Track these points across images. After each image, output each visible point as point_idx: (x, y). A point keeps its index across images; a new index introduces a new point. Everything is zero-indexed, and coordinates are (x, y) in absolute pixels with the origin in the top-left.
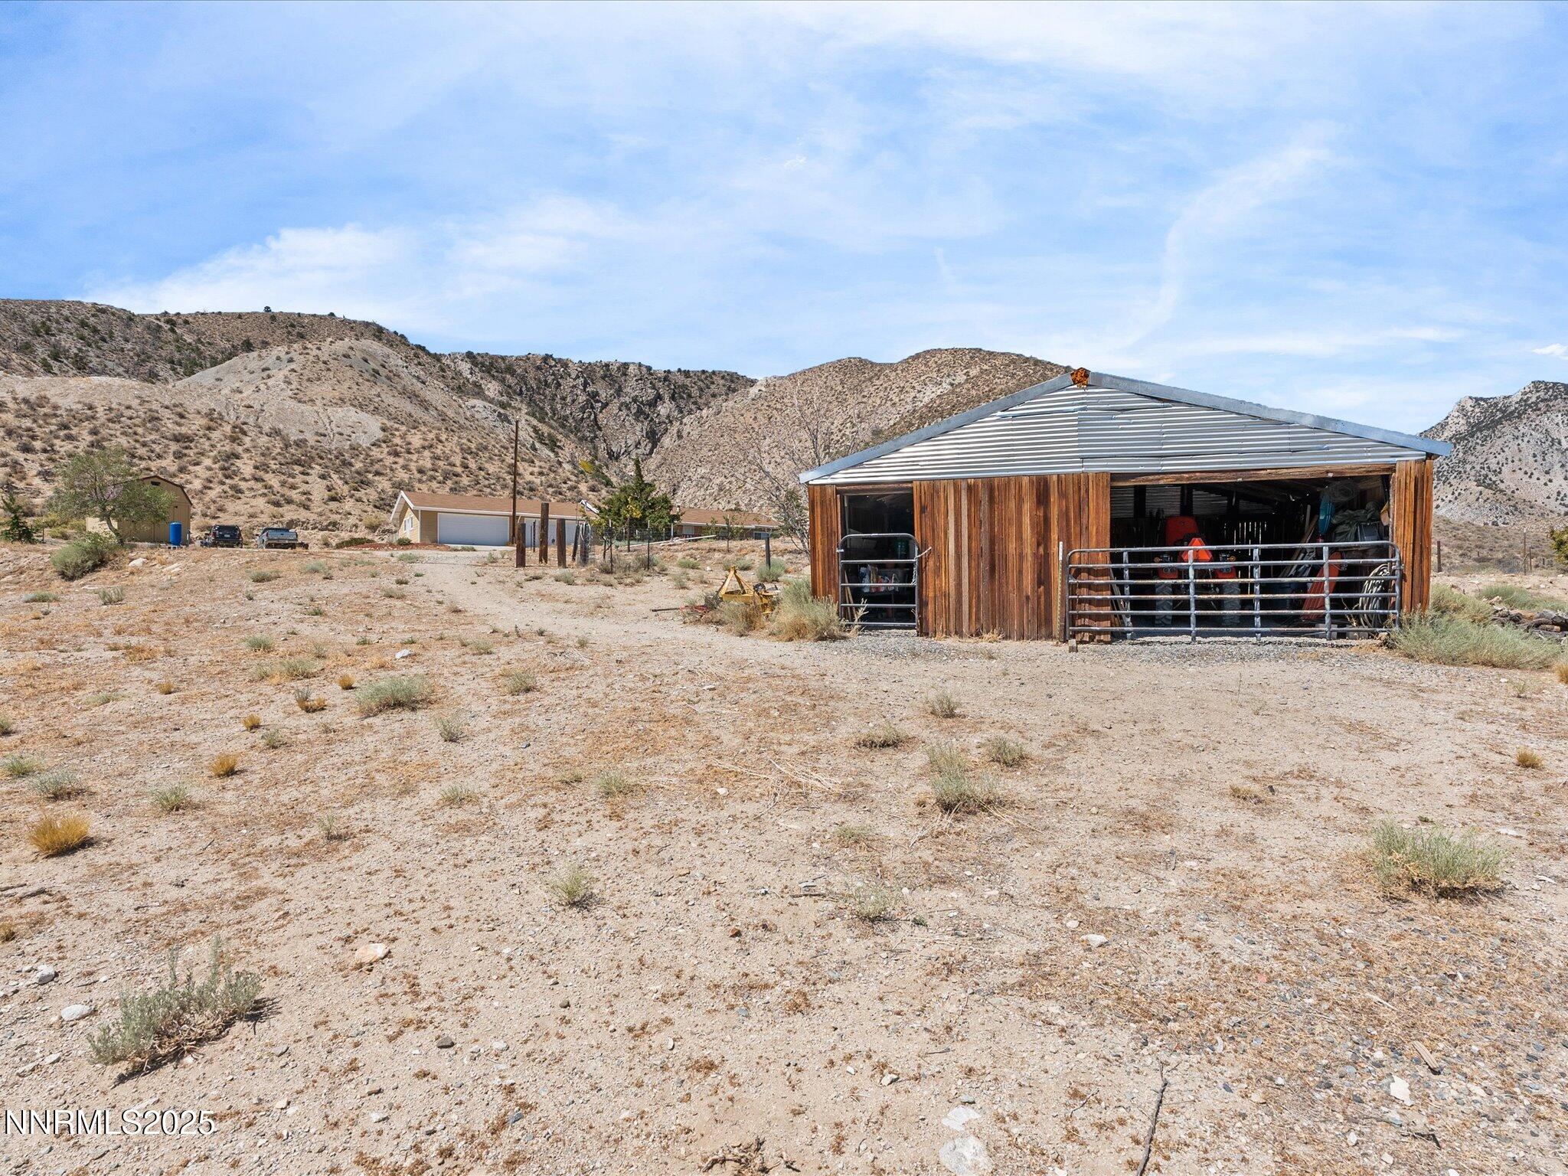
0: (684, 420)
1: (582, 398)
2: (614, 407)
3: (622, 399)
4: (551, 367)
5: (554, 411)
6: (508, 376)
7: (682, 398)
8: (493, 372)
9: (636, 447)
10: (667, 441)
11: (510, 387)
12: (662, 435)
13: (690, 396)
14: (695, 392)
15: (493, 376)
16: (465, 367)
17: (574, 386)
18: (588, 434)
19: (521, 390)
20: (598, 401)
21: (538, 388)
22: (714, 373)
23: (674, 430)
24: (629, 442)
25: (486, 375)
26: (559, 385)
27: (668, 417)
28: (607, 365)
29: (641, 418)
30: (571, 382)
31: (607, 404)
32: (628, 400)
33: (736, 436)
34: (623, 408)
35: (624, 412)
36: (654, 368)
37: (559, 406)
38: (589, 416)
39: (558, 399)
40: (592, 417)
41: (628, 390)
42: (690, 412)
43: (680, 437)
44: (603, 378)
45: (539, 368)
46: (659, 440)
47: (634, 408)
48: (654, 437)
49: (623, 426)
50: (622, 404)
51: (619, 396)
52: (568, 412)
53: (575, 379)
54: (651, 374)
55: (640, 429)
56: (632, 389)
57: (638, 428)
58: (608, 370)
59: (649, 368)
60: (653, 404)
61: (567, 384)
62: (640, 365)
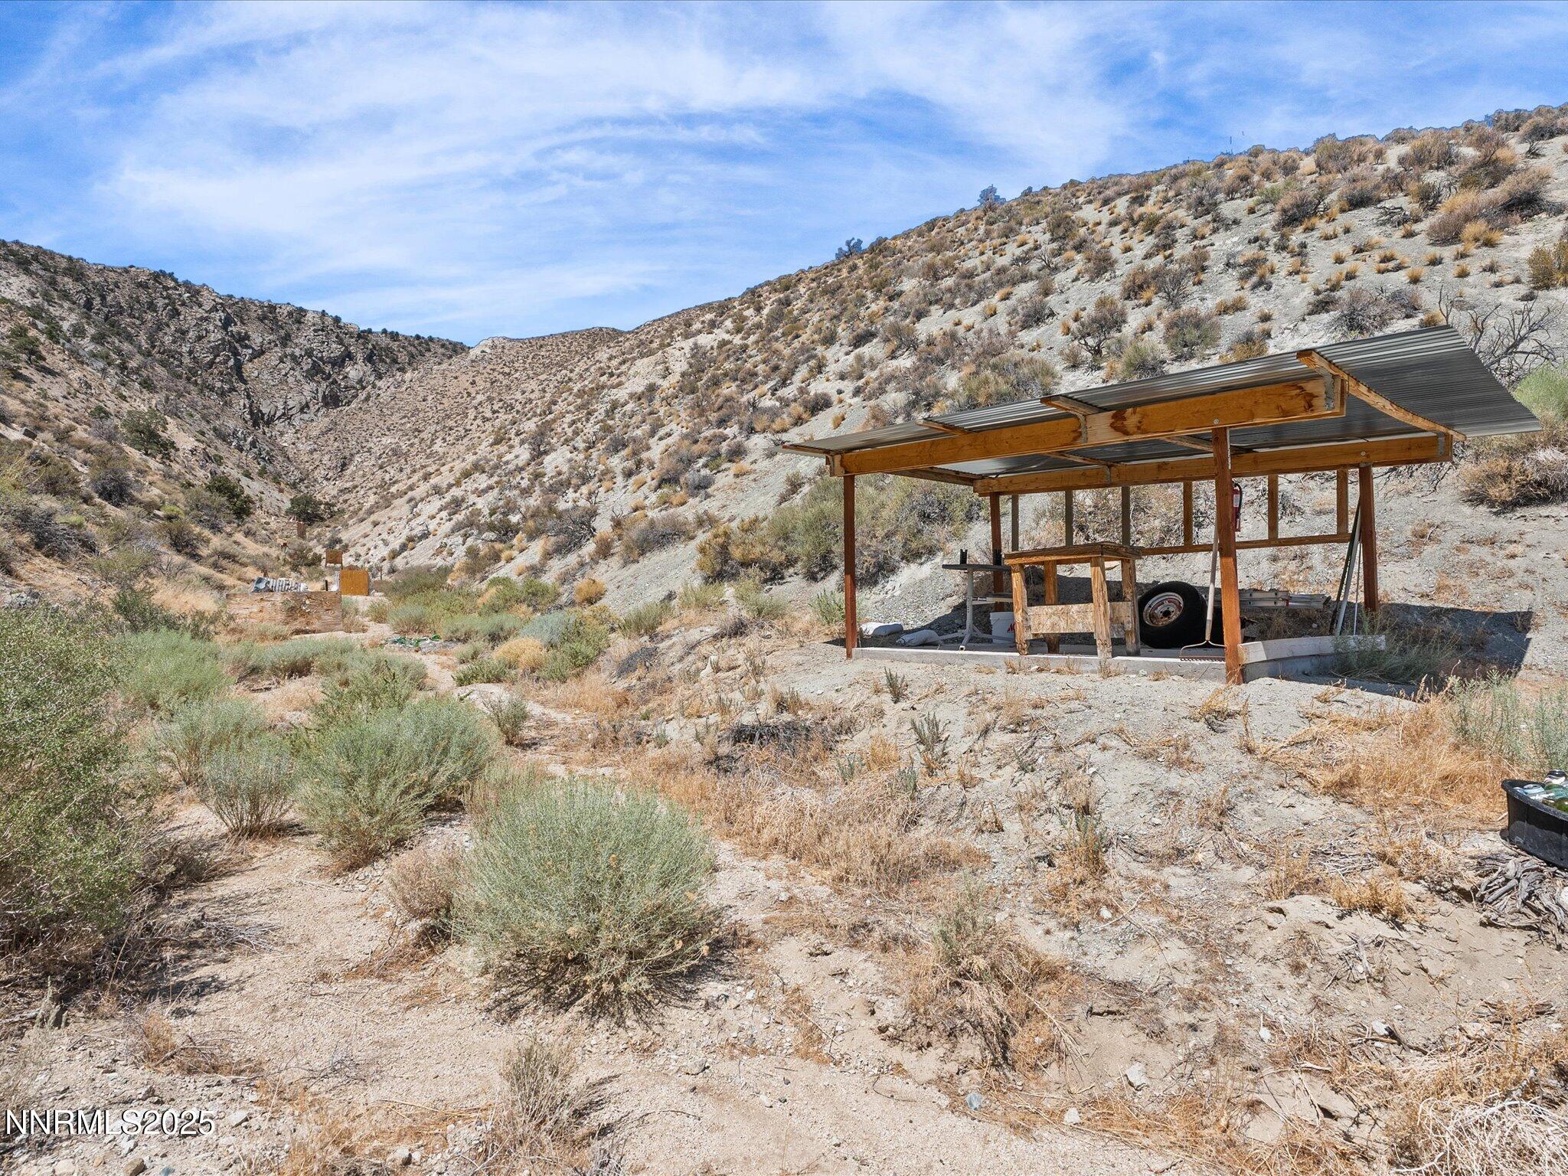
1: (215, 336)
2: (272, 357)
3: (289, 351)
4: (166, 288)
7: (383, 361)
9: (302, 410)
13: (395, 361)
14: (403, 357)
18: (218, 384)
20: (247, 347)
22: (431, 339)
24: (291, 403)
27: (360, 381)
31: (263, 353)
33: (445, 401)
34: (288, 360)
35: (288, 364)
36: (344, 320)
38: (226, 362)
40: (231, 363)
47: (307, 363)
49: (284, 381)
51: (284, 345)
56: (305, 339)
59: (337, 320)
60: (339, 362)
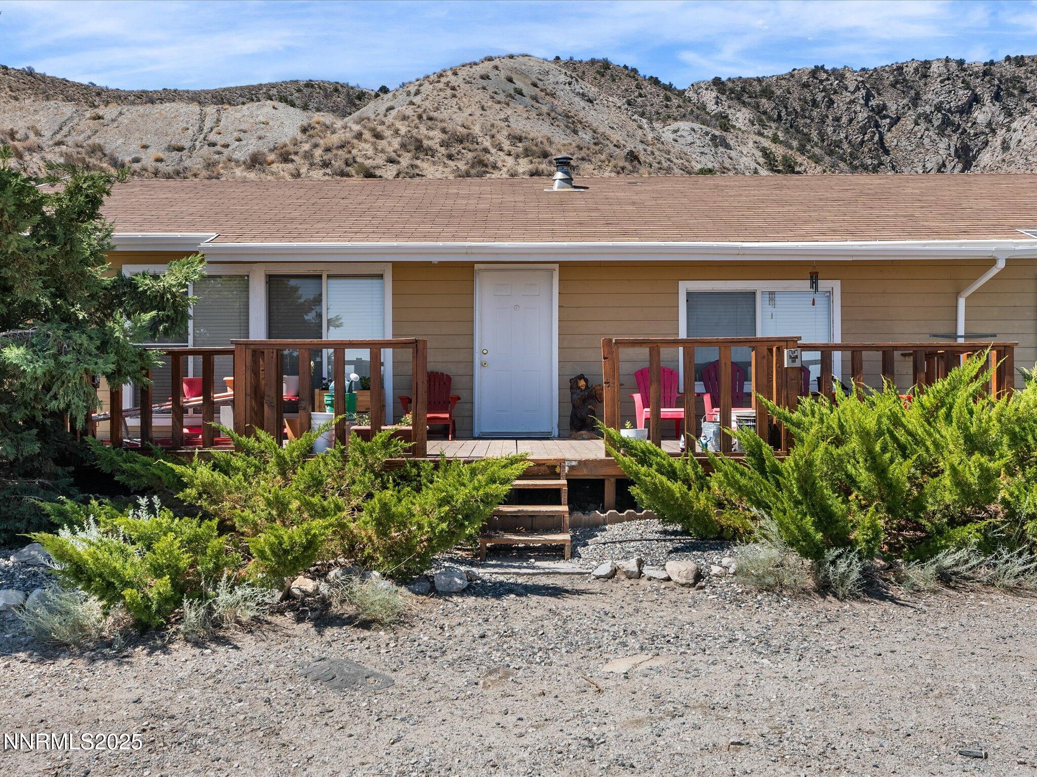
0: (1014, 125)
5: (822, 136)
6: (764, 100)
8: (745, 98)
10: (985, 158)
11: (765, 113)
12: (979, 152)
15: (744, 103)
16: (709, 97)
17: (852, 102)
19: (779, 116)
21: (803, 110)
23: (997, 142)
25: (734, 103)
26: (831, 102)
28: (900, 69)
29: (948, 131)
30: (847, 96)
32: (928, 109)
37: (830, 130)
39: (829, 121)
41: (930, 96)
42: (1024, 112)
43: (1005, 147)
44: (893, 85)
45: (806, 86)
46: (975, 158)
48: (967, 155)
50: (919, 116)
52: (842, 135)
53: (853, 93)
54: (964, 70)
55: (945, 146)
57: (942, 145)
58: (901, 74)
61: (841, 101)
62: (947, 60)
